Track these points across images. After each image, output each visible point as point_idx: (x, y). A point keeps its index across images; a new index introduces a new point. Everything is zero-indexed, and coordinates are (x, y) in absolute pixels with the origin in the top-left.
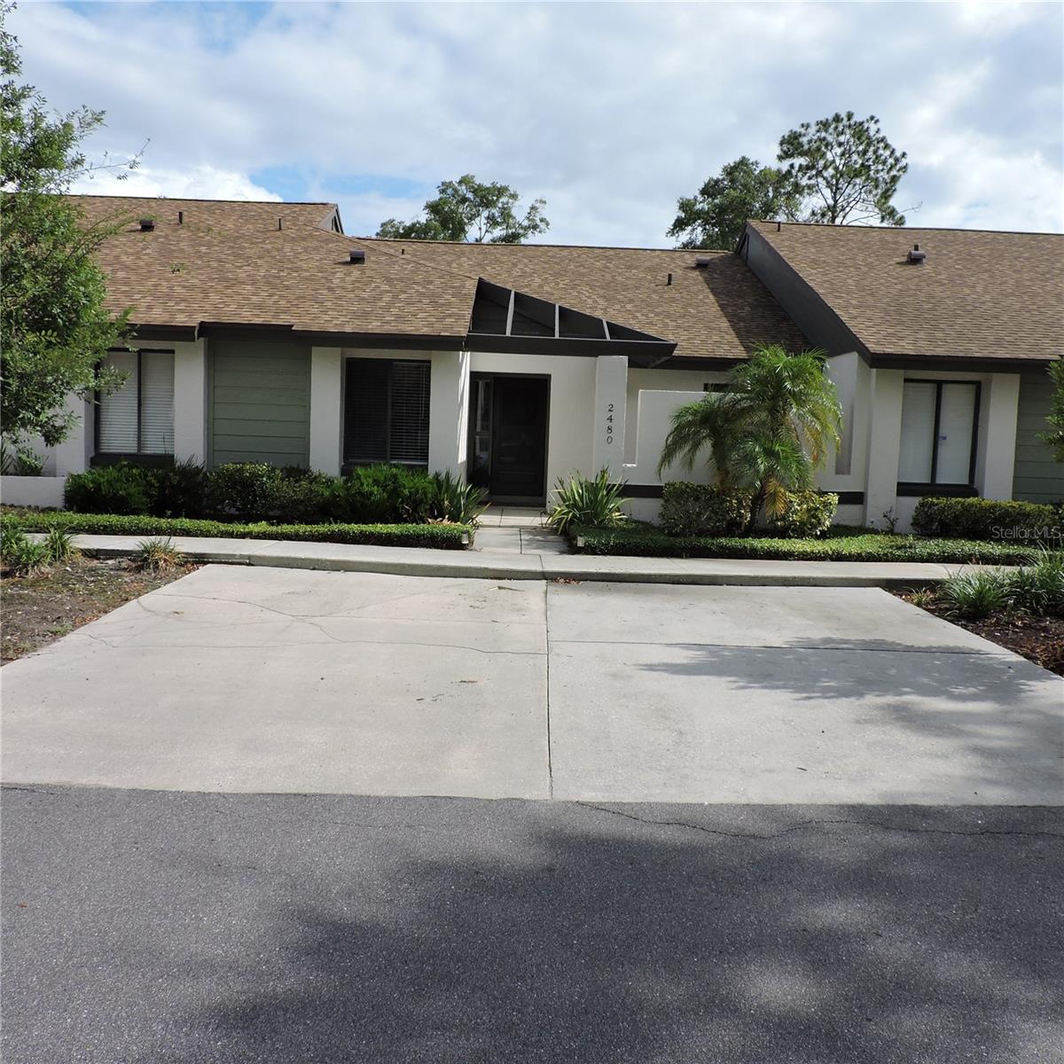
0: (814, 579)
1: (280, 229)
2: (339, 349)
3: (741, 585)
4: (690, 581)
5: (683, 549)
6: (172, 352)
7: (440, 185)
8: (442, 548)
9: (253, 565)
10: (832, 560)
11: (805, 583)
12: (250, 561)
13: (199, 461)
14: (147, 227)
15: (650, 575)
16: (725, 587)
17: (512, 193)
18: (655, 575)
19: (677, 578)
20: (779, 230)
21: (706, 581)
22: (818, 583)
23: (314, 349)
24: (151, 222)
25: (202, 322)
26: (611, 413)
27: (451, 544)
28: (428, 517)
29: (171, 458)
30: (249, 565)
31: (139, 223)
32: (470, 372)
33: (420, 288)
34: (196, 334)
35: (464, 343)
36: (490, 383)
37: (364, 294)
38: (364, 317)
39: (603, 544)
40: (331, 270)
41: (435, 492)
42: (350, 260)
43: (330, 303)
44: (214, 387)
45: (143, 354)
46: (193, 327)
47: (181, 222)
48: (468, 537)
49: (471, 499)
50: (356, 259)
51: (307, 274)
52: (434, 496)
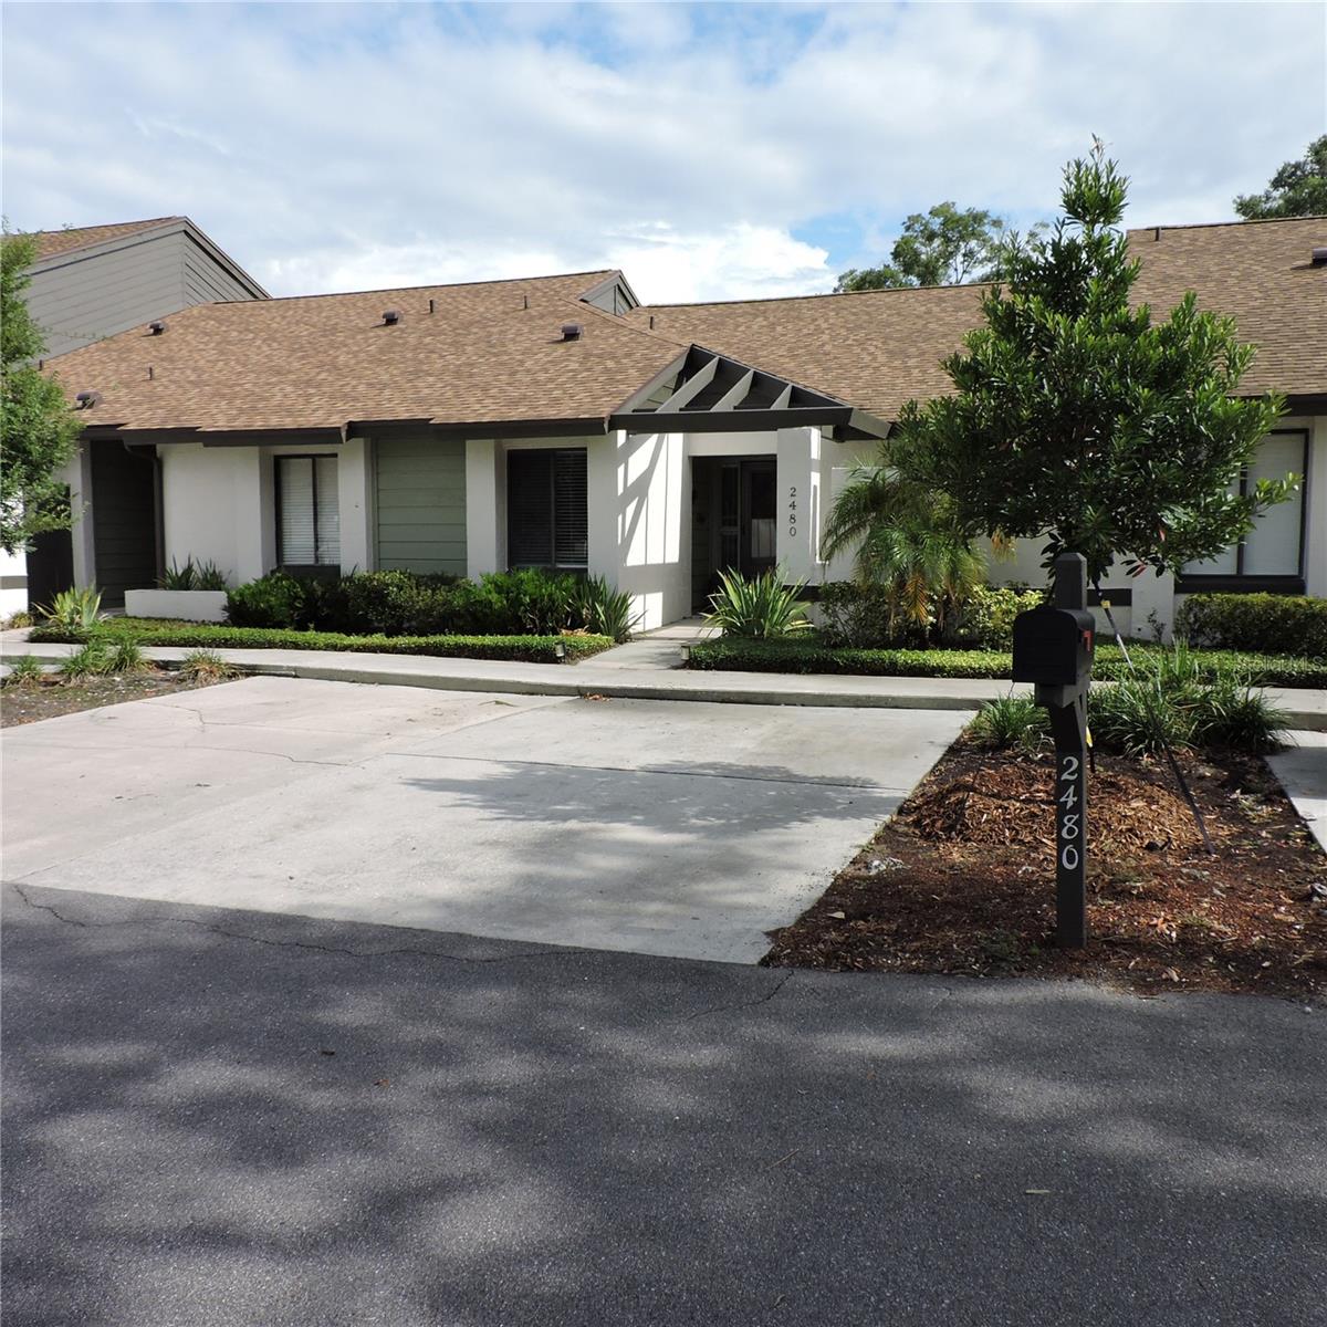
1: (526, 307)
2: (493, 441)
3: (803, 705)
4: (742, 699)
6: (335, 455)
8: (536, 662)
9: (299, 677)
12: (297, 673)
13: (363, 571)
14: (391, 320)
15: (695, 692)
16: (782, 707)
17: (995, 218)
19: (726, 696)
21: (761, 700)
23: (469, 443)
24: (393, 315)
25: (350, 422)
26: (793, 499)
27: (546, 656)
28: (561, 627)
29: (337, 568)
30: (296, 677)
31: (384, 317)
32: (689, 457)
33: (610, 364)
34: (344, 434)
35: (606, 426)
36: (736, 469)
37: (542, 377)
38: (514, 403)
39: (711, 657)
40: (536, 351)
41: (574, 598)
42: (563, 337)
43: (496, 390)
44: (378, 491)
45: (317, 459)
46: (339, 428)
47: (432, 311)
48: (564, 650)
49: (618, 607)
50: (571, 335)
51: (506, 358)
52: (569, 605)
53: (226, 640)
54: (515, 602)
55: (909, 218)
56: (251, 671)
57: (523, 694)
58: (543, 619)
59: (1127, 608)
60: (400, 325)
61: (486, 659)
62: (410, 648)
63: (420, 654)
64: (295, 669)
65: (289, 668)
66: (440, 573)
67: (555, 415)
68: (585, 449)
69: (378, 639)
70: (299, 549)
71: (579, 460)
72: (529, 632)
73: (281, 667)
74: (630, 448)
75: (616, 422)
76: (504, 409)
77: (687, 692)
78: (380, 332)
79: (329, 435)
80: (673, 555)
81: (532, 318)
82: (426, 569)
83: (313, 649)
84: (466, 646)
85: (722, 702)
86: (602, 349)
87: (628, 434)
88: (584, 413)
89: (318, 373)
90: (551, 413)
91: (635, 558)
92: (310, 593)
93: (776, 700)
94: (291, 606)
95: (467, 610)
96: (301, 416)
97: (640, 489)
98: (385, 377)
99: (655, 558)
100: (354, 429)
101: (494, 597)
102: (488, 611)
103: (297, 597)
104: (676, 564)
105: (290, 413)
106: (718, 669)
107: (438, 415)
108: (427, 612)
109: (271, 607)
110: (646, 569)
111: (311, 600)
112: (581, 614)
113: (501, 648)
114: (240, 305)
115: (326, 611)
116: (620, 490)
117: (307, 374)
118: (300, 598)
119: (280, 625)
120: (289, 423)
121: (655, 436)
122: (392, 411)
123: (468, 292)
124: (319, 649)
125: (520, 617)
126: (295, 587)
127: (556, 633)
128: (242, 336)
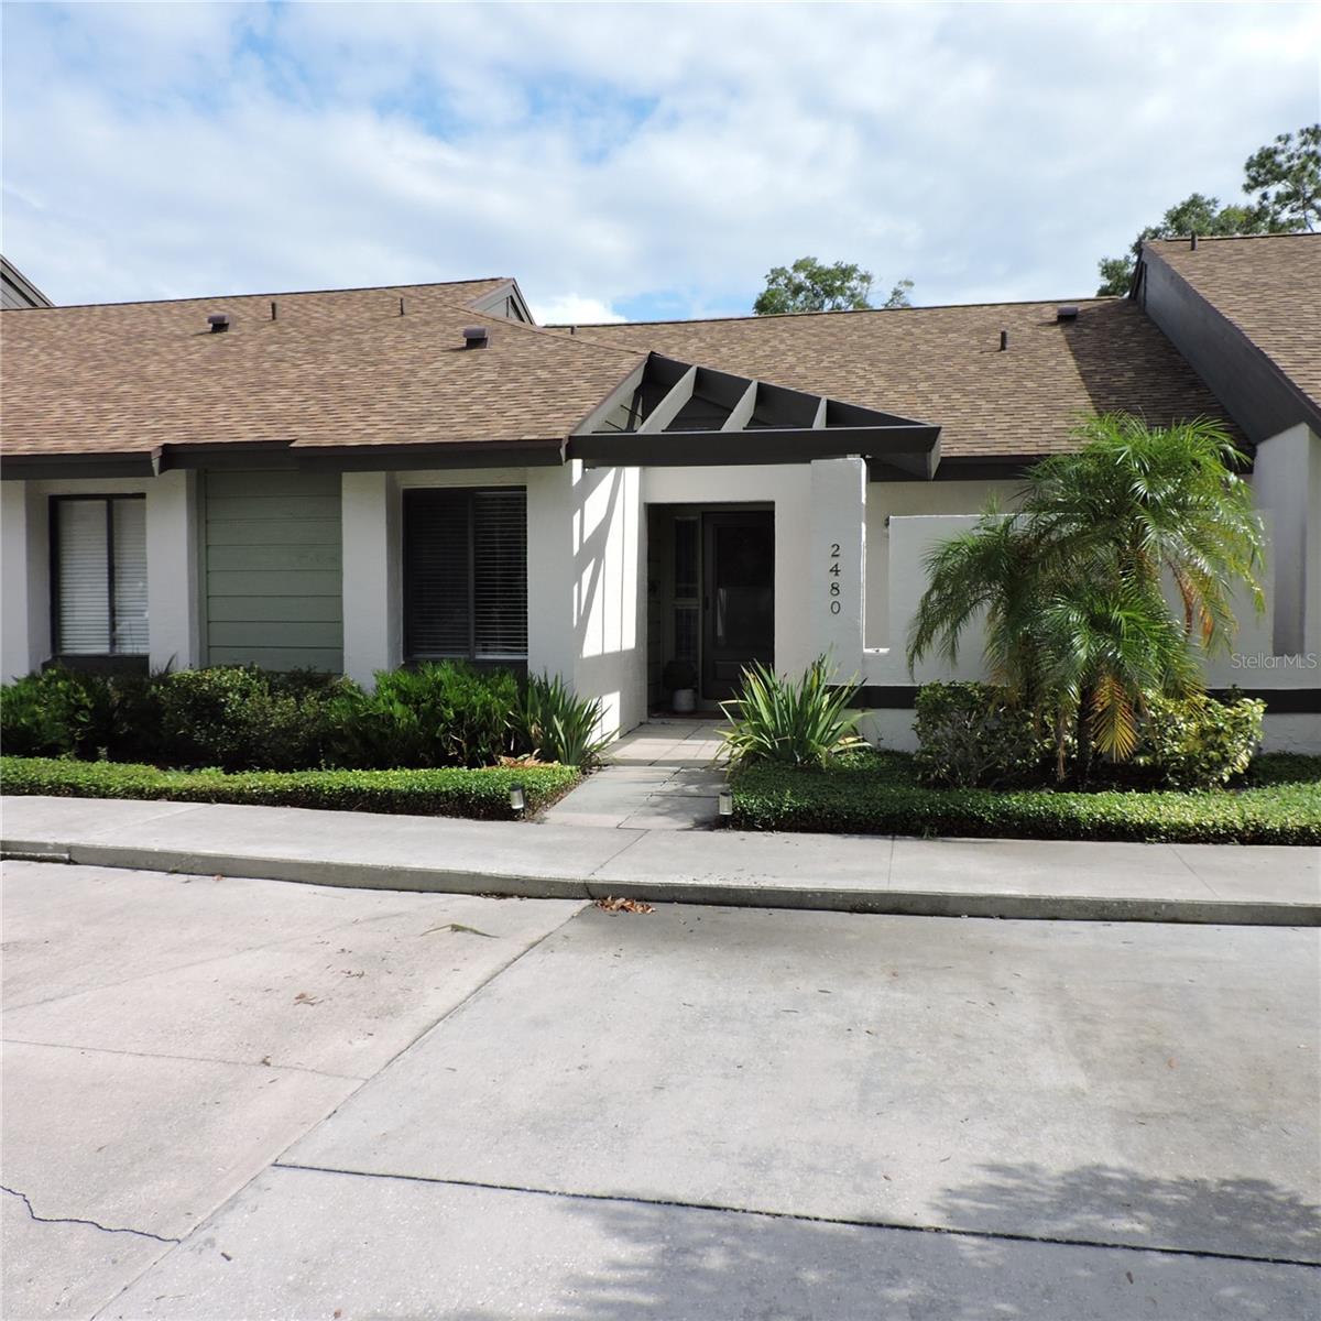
0: (1170, 905)
1: (402, 313)
2: (384, 473)
3: (1002, 917)
5: (925, 819)
6: (142, 496)
7: (769, 273)
8: (478, 818)
9: (76, 863)
10: (1243, 841)
11: (1150, 915)
12: (72, 857)
14: (219, 326)
16: (965, 921)
17: (863, 273)
18: (813, 893)
20: (1193, 248)
21: (924, 906)
22: (1180, 916)
23: (347, 477)
24: (223, 318)
25: (166, 445)
26: (835, 561)
27: (492, 808)
28: (499, 753)
29: (144, 659)
30: (70, 862)
31: (209, 322)
32: (645, 504)
33: (543, 374)
34: (156, 464)
35: (563, 452)
36: (694, 523)
37: (448, 389)
38: (419, 420)
39: (769, 810)
40: (428, 360)
41: (515, 708)
42: (465, 344)
43: (384, 404)
44: (207, 547)
45: (115, 502)
46: (149, 453)
47: (274, 318)
48: (526, 800)
49: (580, 722)
50: (475, 341)
51: (390, 367)
52: (509, 718)
54: (432, 717)
55: (772, 271)
58: (473, 741)
60: (232, 332)
61: (394, 812)
62: (265, 795)
63: (284, 804)
64: (69, 849)
65: (58, 847)
66: (305, 669)
67: (484, 436)
68: (525, 488)
69: (211, 777)
70: (87, 636)
71: (514, 503)
72: (452, 762)
73: (43, 846)
74: (587, 487)
76: (401, 429)
78: (205, 340)
79: (134, 464)
80: (630, 642)
81: (413, 325)
82: (284, 664)
83: (104, 796)
84: (359, 792)
86: (523, 357)
87: (584, 467)
88: (528, 433)
89: (117, 386)
90: (477, 434)
91: (591, 648)
92: (101, 698)
93: (951, 908)
94: (71, 720)
95: (355, 730)
96: (90, 437)
97: (595, 547)
98: (216, 390)
99: (612, 646)
100: (172, 456)
101: (398, 709)
102: (388, 731)
103: (80, 707)
104: (632, 650)
105: (73, 432)
106: (783, 830)
107: (303, 436)
108: (289, 731)
109: (38, 724)
110: (603, 659)
111: (102, 711)
112: (527, 733)
113: (419, 795)
114: (14, 313)
115: (126, 728)
116: (576, 548)
117: (101, 386)
118: (86, 707)
119: (52, 752)
120: (71, 446)
121: (614, 470)
122: (229, 430)
123: (319, 299)
124: (115, 796)
125: (439, 740)
126: (76, 691)
127: (492, 762)
128: (13, 345)
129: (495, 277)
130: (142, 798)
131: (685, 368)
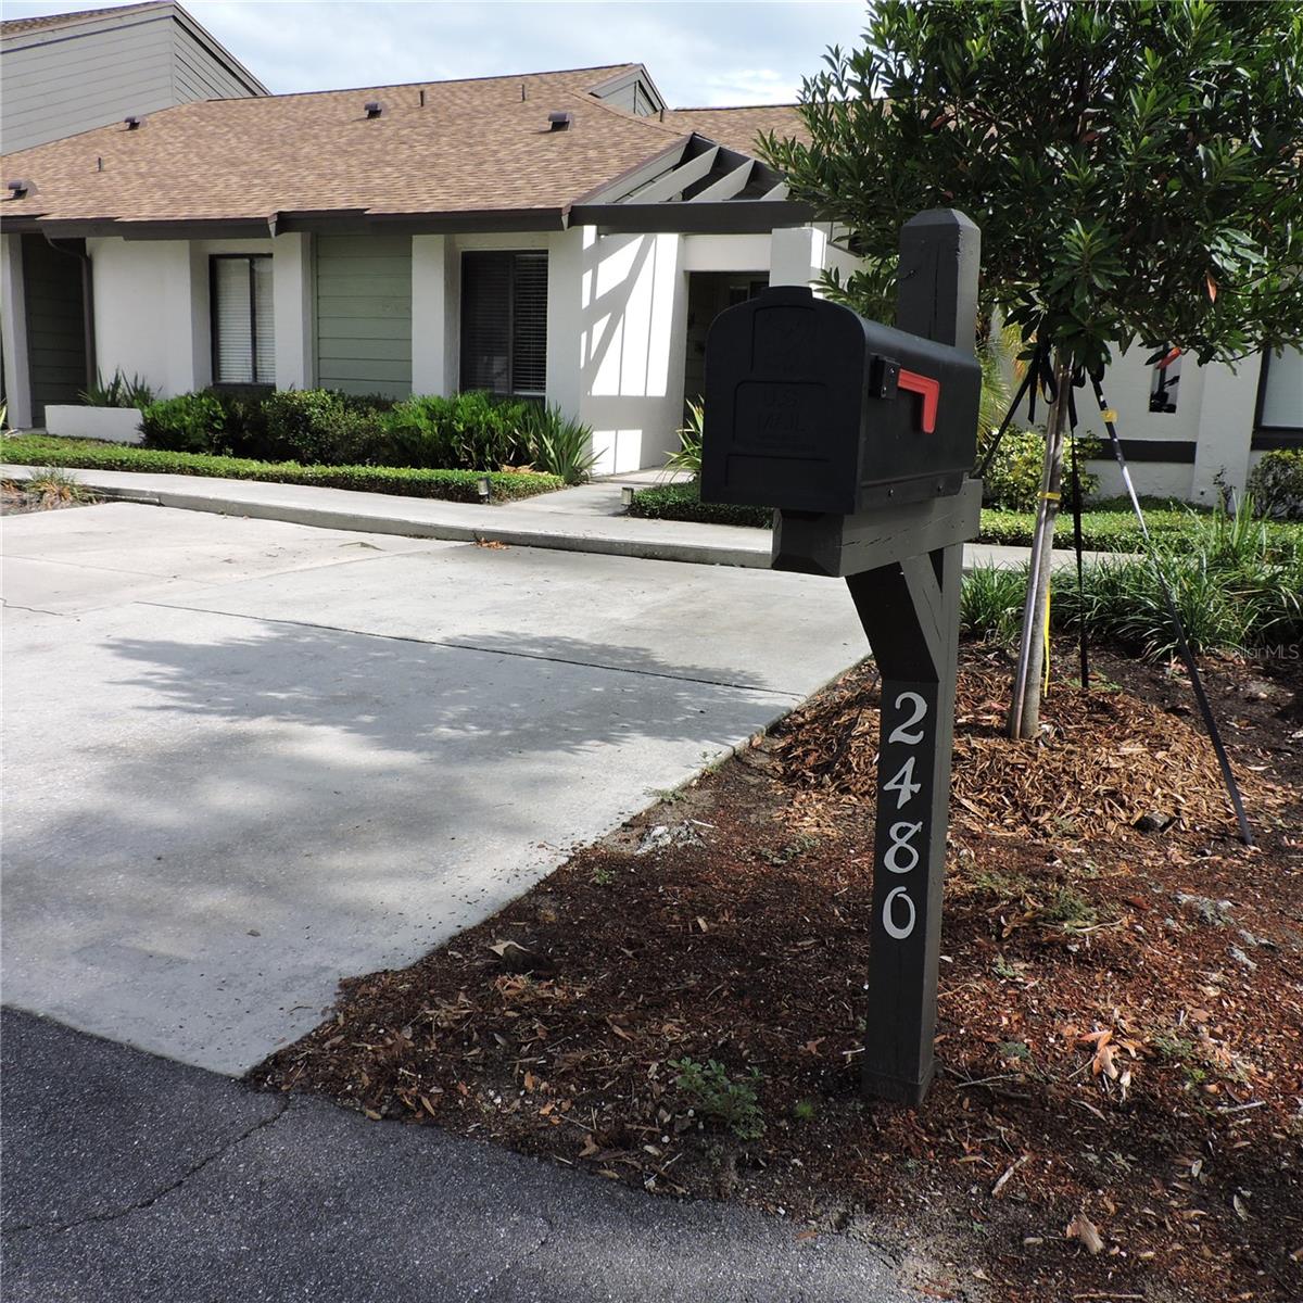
1: (524, 99)
2: (442, 236)
3: (743, 566)
4: (668, 554)
6: (270, 255)
8: (456, 501)
9: (163, 505)
12: (161, 501)
14: (374, 113)
16: (717, 567)
19: (648, 550)
21: (691, 556)
23: (414, 237)
24: (380, 108)
25: (279, 213)
27: (467, 495)
28: (504, 462)
29: (273, 387)
30: (160, 504)
31: (366, 109)
32: (685, 272)
33: (592, 154)
34: (272, 228)
35: (565, 219)
36: (746, 291)
37: (510, 167)
38: (468, 193)
39: (658, 503)
40: (516, 141)
41: (520, 430)
42: (550, 127)
43: (454, 180)
44: (318, 298)
45: (256, 260)
46: (266, 218)
47: (422, 105)
48: (489, 487)
49: (574, 440)
50: (559, 124)
51: (480, 148)
52: (515, 437)
53: (122, 462)
54: (446, 431)
56: (113, 496)
57: (411, 536)
58: (480, 451)
59: (1187, 466)
60: (383, 118)
61: (400, 495)
62: (316, 478)
63: (328, 486)
64: (159, 495)
65: (152, 494)
66: (376, 395)
67: (511, 204)
68: (546, 252)
69: (290, 467)
70: (236, 370)
72: (463, 466)
74: (599, 253)
75: (579, 216)
76: (452, 199)
77: (602, 542)
78: (360, 125)
79: (254, 227)
80: (658, 387)
81: (527, 109)
82: (363, 391)
83: (213, 476)
84: (378, 478)
85: (645, 557)
86: (589, 139)
87: (598, 234)
88: (540, 203)
89: (273, 165)
90: (503, 203)
91: (604, 385)
92: (232, 416)
93: (710, 558)
94: (208, 427)
95: (394, 438)
96: (231, 206)
97: (615, 303)
98: (341, 168)
99: (633, 389)
100: (286, 222)
101: (423, 423)
102: (416, 439)
103: (215, 418)
104: (662, 398)
105: (222, 203)
106: (666, 519)
107: (379, 205)
108: (349, 438)
109: (185, 428)
110: (619, 401)
111: (232, 422)
112: (527, 449)
113: (418, 482)
114: (232, 102)
115: (247, 435)
116: (586, 302)
117: (261, 165)
118: (221, 418)
119: (195, 450)
120: (216, 213)
121: (641, 238)
122: (331, 200)
123: (471, 87)
124: (220, 476)
125: (453, 448)
126: (215, 405)
127: (495, 468)
128: (217, 131)
129: (626, 63)
130: (237, 478)
131: (710, 146)
